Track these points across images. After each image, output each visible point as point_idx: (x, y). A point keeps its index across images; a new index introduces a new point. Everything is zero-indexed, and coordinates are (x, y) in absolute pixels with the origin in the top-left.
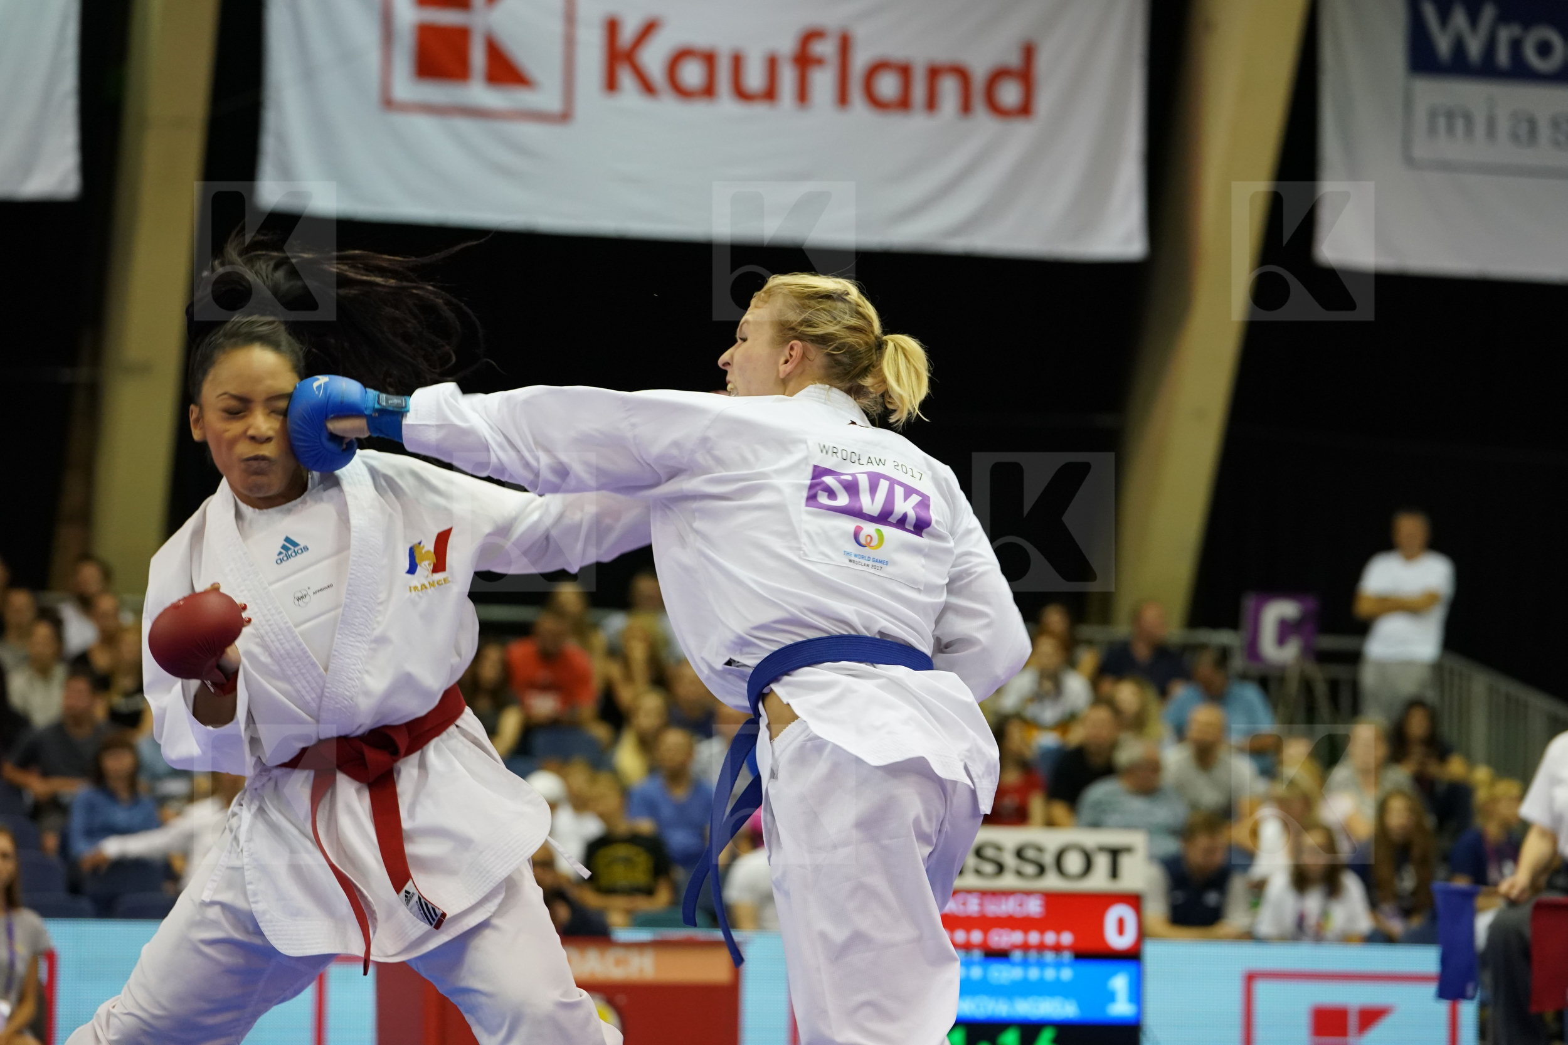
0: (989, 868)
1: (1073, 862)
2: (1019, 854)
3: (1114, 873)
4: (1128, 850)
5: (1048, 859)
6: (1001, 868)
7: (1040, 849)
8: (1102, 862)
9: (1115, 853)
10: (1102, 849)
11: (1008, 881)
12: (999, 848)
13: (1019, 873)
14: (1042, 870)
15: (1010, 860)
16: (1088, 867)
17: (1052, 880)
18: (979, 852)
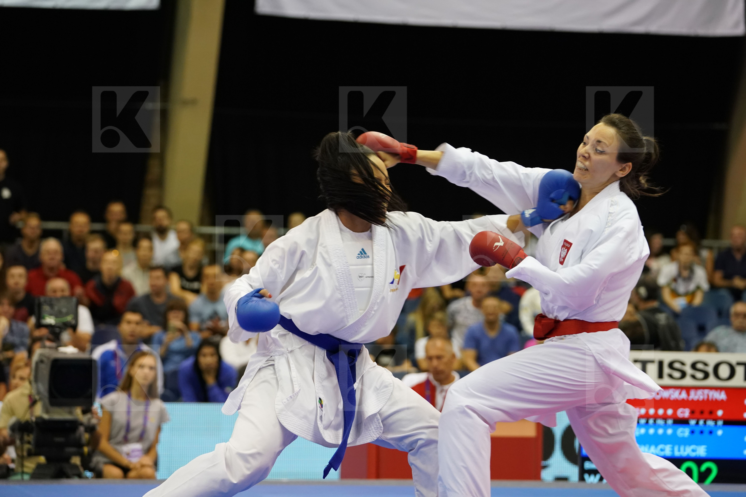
0: (677, 374)
1: (724, 371)
2: (694, 366)
5: (710, 369)
6: (684, 375)
7: (706, 364)
8: (740, 371)
10: (740, 364)
11: (688, 381)
12: (682, 363)
13: (693, 377)
14: (706, 375)
15: (689, 370)
16: (732, 373)
17: (712, 381)
18: (671, 365)
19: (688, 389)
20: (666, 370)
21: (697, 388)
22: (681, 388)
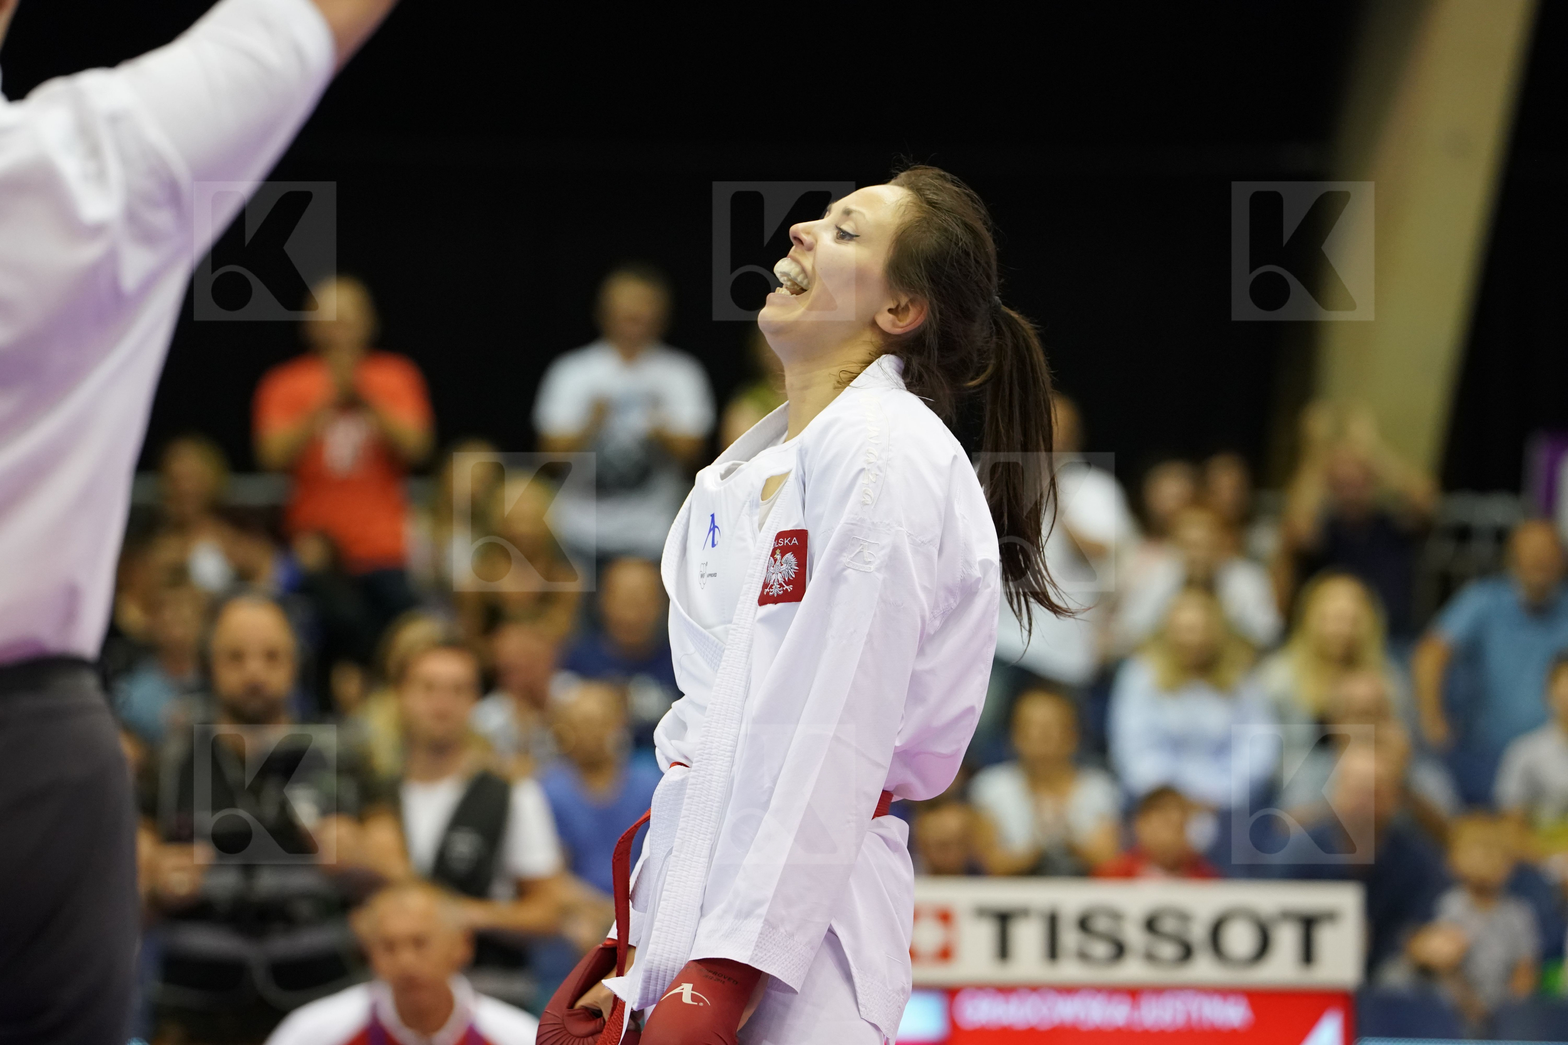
0: (1100, 949)
1: (1240, 939)
2: (1151, 925)
3: (1308, 954)
4: (1330, 916)
5: (1198, 933)
6: (1120, 950)
7: (1185, 917)
8: (1287, 939)
9: (1309, 924)
10: (1287, 915)
11: (1133, 971)
12: (1116, 916)
13: (1150, 957)
14: (1187, 953)
15: (1134, 935)
16: (1264, 946)
17: (1204, 969)
18: (1084, 924)
19: (1133, 993)
20: (1070, 938)
21: (1159, 991)
22: (1113, 991)
